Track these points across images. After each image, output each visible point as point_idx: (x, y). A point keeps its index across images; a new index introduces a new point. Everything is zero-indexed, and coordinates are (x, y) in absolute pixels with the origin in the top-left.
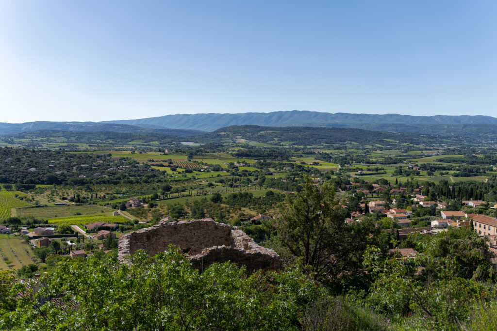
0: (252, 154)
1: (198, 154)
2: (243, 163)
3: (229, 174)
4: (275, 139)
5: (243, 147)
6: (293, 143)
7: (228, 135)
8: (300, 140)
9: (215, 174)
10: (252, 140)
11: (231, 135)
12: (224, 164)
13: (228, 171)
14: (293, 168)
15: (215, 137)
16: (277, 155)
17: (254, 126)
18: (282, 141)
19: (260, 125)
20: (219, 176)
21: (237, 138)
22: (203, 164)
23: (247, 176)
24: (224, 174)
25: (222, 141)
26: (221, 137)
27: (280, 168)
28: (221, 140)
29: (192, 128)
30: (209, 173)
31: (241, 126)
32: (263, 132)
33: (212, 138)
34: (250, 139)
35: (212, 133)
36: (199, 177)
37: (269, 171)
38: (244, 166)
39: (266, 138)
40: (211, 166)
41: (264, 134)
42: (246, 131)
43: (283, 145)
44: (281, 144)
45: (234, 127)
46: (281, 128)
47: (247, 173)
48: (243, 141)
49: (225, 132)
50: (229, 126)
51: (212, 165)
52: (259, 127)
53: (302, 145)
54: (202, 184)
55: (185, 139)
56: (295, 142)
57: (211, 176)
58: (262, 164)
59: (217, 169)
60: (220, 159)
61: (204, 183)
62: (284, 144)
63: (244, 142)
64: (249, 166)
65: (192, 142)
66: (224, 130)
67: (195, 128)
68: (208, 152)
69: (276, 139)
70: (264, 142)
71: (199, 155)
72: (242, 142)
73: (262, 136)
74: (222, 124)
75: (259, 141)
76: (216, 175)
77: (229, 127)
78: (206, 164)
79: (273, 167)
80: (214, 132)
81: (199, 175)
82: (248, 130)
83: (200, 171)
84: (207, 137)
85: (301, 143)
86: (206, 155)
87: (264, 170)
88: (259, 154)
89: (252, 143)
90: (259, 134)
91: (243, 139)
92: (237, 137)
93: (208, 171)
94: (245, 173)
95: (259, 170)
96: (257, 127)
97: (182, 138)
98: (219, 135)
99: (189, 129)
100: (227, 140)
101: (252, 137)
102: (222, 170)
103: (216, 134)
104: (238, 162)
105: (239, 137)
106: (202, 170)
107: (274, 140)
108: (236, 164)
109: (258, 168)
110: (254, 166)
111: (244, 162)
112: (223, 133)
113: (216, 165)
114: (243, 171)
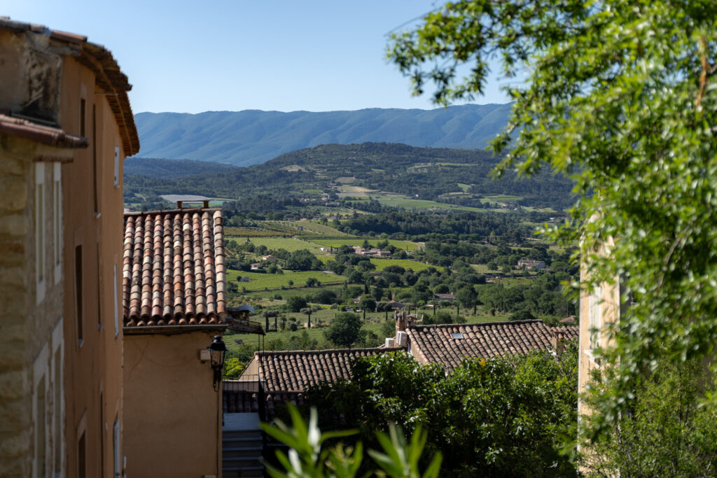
0: (402, 225)
1: (231, 221)
2: (381, 247)
3: (343, 278)
4: (460, 185)
5: (365, 208)
6: (521, 198)
7: (312, 173)
8: (542, 191)
9: (301, 278)
10: (391, 190)
11: (320, 175)
12: (323, 252)
13: (339, 270)
14: (549, 263)
15: (269, 181)
16: (481, 229)
17: (393, 146)
18: (484, 192)
19: (413, 145)
20: (311, 283)
21: (339, 184)
22: (252, 249)
23: (403, 286)
24: (328, 280)
25: (292, 193)
26: (289, 182)
27: (506, 262)
28: (288, 189)
29: (193, 157)
30: (277, 276)
31: (353, 147)
32: (422, 165)
33: (260, 184)
34: (382, 186)
35: (259, 167)
36: (248, 286)
37: (472, 271)
38: (385, 256)
39: (432, 184)
40: (282, 254)
41: (426, 171)
42: (369, 162)
43: (488, 205)
44: (483, 201)
45: (330, 149)
46: (478, 152)
47: (402, 278)
48: (360, 192)
49: (301, 163)
50: (312, 145)
51: (286, 253)
52: (408, 149)
53: (548, 206)
54: (263, 305)
55: (175, 184)
56: (528, 196)
57: (287, 285)
58: (446, 252)
59: (304, 263)
60: (305, 239)
61: (271, 304)
62: (492, 203)
63: (363, 196)
64: (404, 256)
65: (199, 194)
66: (298, 157)
67: (201, 155)
68: (263, 219)
69: (465, 187)
70: (426, 196)
71: (236, 225)
72: (357, 196)
73: (420, 176)
74: (287, 143)
75: (410, 193)
76: (304, 283)
77: (314, 150)
78: (263, 250)
79: (483, 262)
80: (267, 164)
81: (246, 280)
82: (374, 157)
83: (247, 268)
84: (244, 181)
85: (546, 200)
86: (255, 226)
87: (457, 268)
88: (426, 225)
89: (391, 200)
90: (411, 170)
91: (361, 185)
92: (340, 180)
93: (274, 271)
94: (395, 275)
95: (441, 269)
96: (402, 148)
97: (165, 183)
98: (282, 175)
99: (182, 158)
100: (308, 188)
101: (391, 181)
102: (320, 267)
103: (274, 172)
104: (367, 246)
105: (348, 180)
106: (253, 268)
107: (460, 190)
108: (359, 251)
109: (435, 262)
110: (421, 257)
111: (385, 245)
112: (295, 168)
113: (298, 252)
114: (389, 269)
